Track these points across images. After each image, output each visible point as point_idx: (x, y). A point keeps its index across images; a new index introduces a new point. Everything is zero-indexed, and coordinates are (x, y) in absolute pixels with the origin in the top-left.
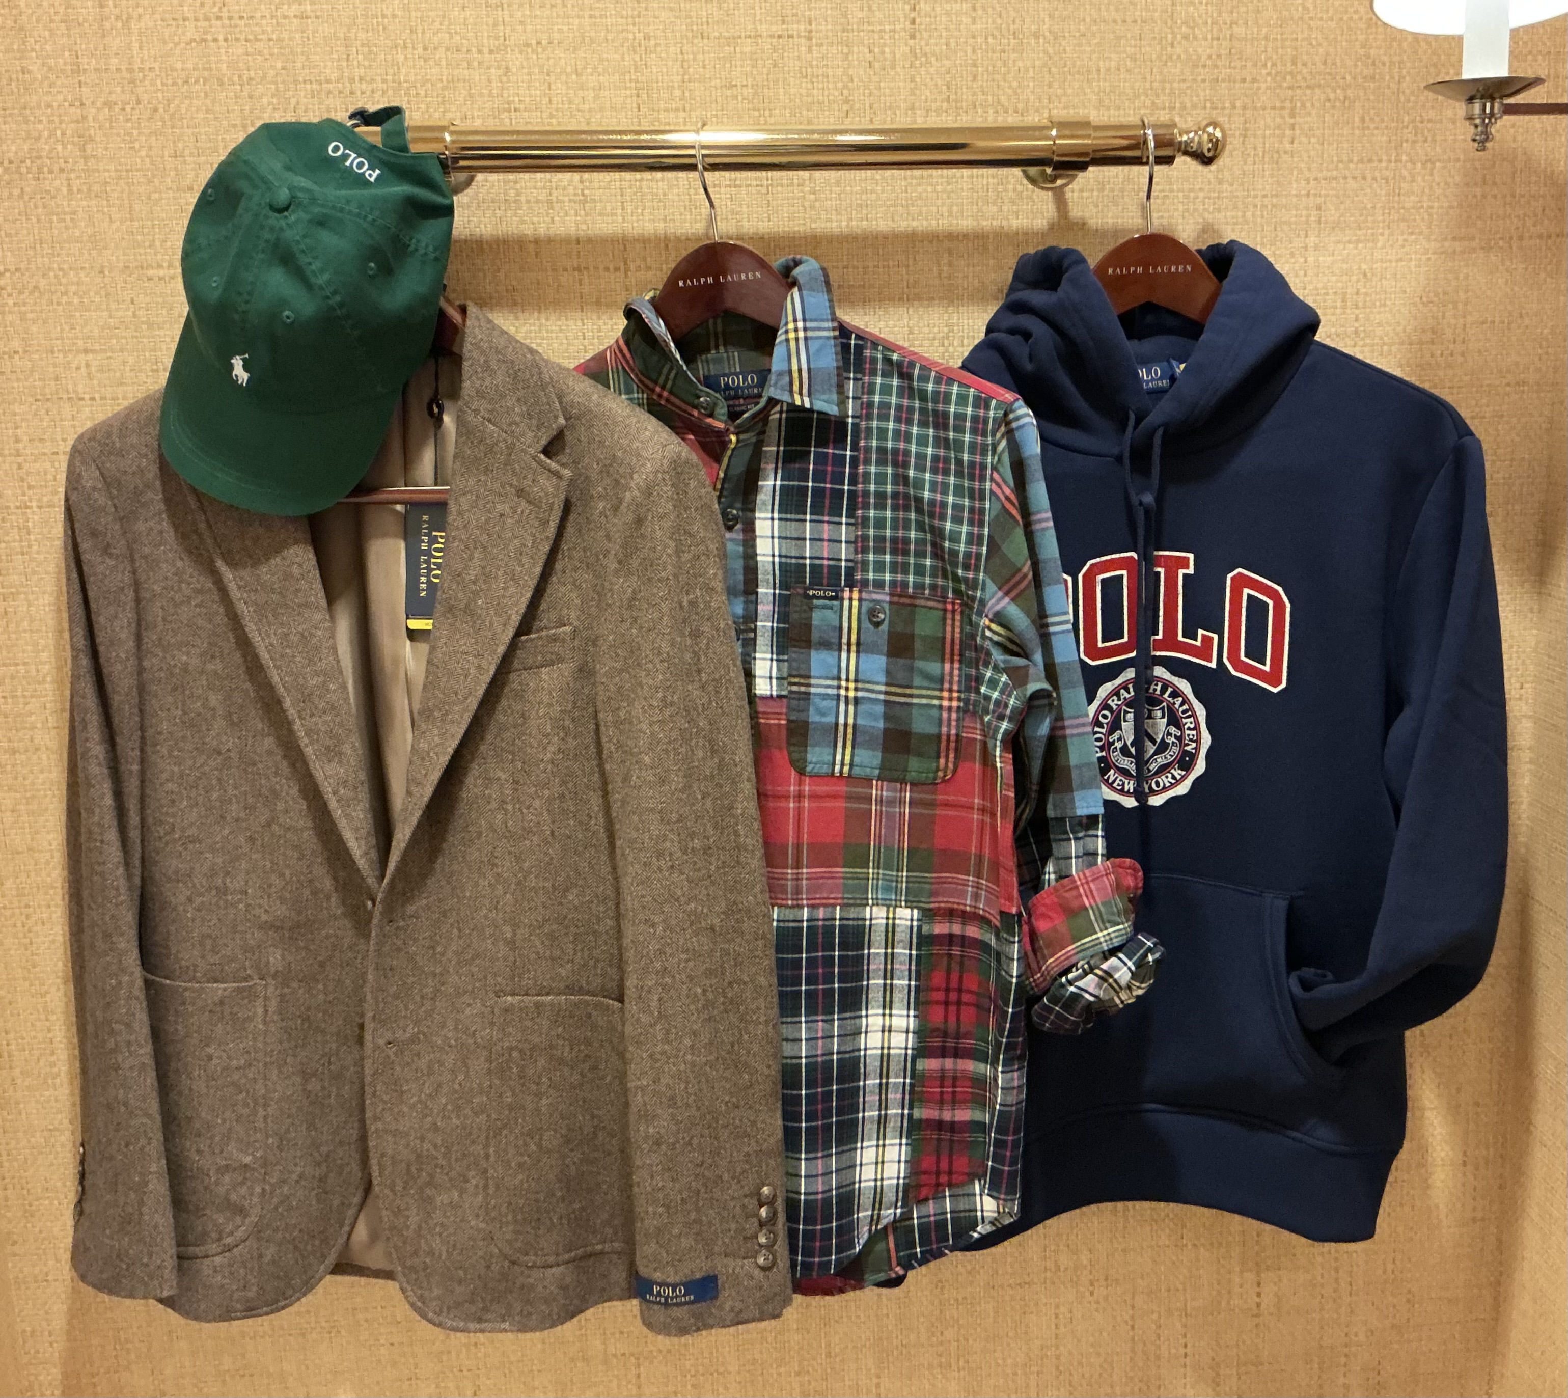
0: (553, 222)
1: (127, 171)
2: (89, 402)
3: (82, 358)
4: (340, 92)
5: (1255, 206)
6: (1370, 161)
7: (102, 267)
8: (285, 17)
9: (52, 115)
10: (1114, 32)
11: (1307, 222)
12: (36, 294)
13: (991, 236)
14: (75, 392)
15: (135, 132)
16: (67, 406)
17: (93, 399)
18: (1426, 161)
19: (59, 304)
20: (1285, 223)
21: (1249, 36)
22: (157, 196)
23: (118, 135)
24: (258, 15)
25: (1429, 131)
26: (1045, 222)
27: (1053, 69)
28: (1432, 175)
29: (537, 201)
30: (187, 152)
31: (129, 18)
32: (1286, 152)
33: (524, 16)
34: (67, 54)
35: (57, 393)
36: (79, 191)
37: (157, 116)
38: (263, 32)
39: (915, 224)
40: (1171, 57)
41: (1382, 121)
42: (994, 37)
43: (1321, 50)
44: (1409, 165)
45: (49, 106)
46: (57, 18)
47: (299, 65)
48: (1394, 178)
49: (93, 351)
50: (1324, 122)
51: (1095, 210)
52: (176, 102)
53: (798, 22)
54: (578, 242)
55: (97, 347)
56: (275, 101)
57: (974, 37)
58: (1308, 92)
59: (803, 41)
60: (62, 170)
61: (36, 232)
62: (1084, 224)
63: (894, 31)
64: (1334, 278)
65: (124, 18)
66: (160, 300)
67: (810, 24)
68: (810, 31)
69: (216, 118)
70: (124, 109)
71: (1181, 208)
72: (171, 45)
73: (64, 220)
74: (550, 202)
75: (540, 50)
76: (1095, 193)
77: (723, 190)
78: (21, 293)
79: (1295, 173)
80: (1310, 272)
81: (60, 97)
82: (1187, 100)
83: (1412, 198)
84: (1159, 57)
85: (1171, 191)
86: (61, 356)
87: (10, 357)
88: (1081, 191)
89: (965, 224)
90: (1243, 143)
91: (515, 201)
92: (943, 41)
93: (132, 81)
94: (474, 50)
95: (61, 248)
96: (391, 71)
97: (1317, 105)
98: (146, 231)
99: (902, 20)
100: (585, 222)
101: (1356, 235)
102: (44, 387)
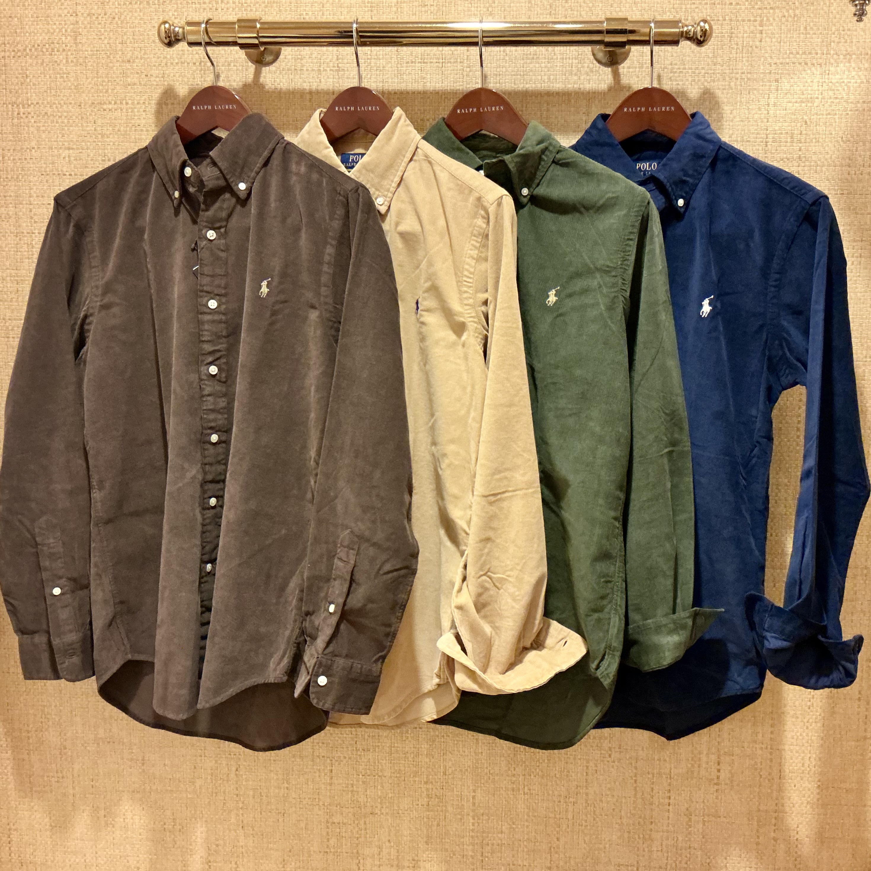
0: (320, 82)
1: (97, 51)
2: (69, 177)
3: (67, 151)
4: (210, 9)
5: (737, 79)
6: (810, 53)
7: (81, 103)
9: (62, 21)
11: (769, 90)
12: (46, 117)
13: (573, 94)
14: (62, 171)
16: (57, 178)
17: (70, 175)
18: (846, 55)
19: (57, 122)
20: (755, 89)
22: (111, 65)
23: (94, 31)
26: (606, 86)
28: (850, 62)
29: (313, 70)
30: (128, 41)
32: (756, 47)
35: (52, 171)
36: (72, 61)
37: (114, 22)
39: (527, 86)
41: (819, 29)
44: (835, 56)
45: (60, 16)
48: (825, 64)
49: (73, 149)
50: (781, 29)
51: (636, 79)
52: (125, 14)
55: (75, 147)
56: (176, 14)
58: (771, 11)
60: (64, 50)
61: (48, 83)
62: (629, 87)
64: (785, 124)
66: (109, 121)
69: (145, 23)
70: (97, 18)
71: (690, 79)
73: (63, 78)
74: (319, 70)
76: (637, 69)
77: (417, 64)
78: (38, 116)
79: (762, 59)
80: (770, 120)
81: (66, 11)
83: (838, 76)
85: (685, 69)
86: (56, 151)
87: (31, 151)
88: (629, 68)
89: (558, 86)
91: (301, 70)
95: (61, 92)
97: (777, 19)
98: (104, 83)
100: (338, 82)
101: (800, 98)
102: (46, 167)
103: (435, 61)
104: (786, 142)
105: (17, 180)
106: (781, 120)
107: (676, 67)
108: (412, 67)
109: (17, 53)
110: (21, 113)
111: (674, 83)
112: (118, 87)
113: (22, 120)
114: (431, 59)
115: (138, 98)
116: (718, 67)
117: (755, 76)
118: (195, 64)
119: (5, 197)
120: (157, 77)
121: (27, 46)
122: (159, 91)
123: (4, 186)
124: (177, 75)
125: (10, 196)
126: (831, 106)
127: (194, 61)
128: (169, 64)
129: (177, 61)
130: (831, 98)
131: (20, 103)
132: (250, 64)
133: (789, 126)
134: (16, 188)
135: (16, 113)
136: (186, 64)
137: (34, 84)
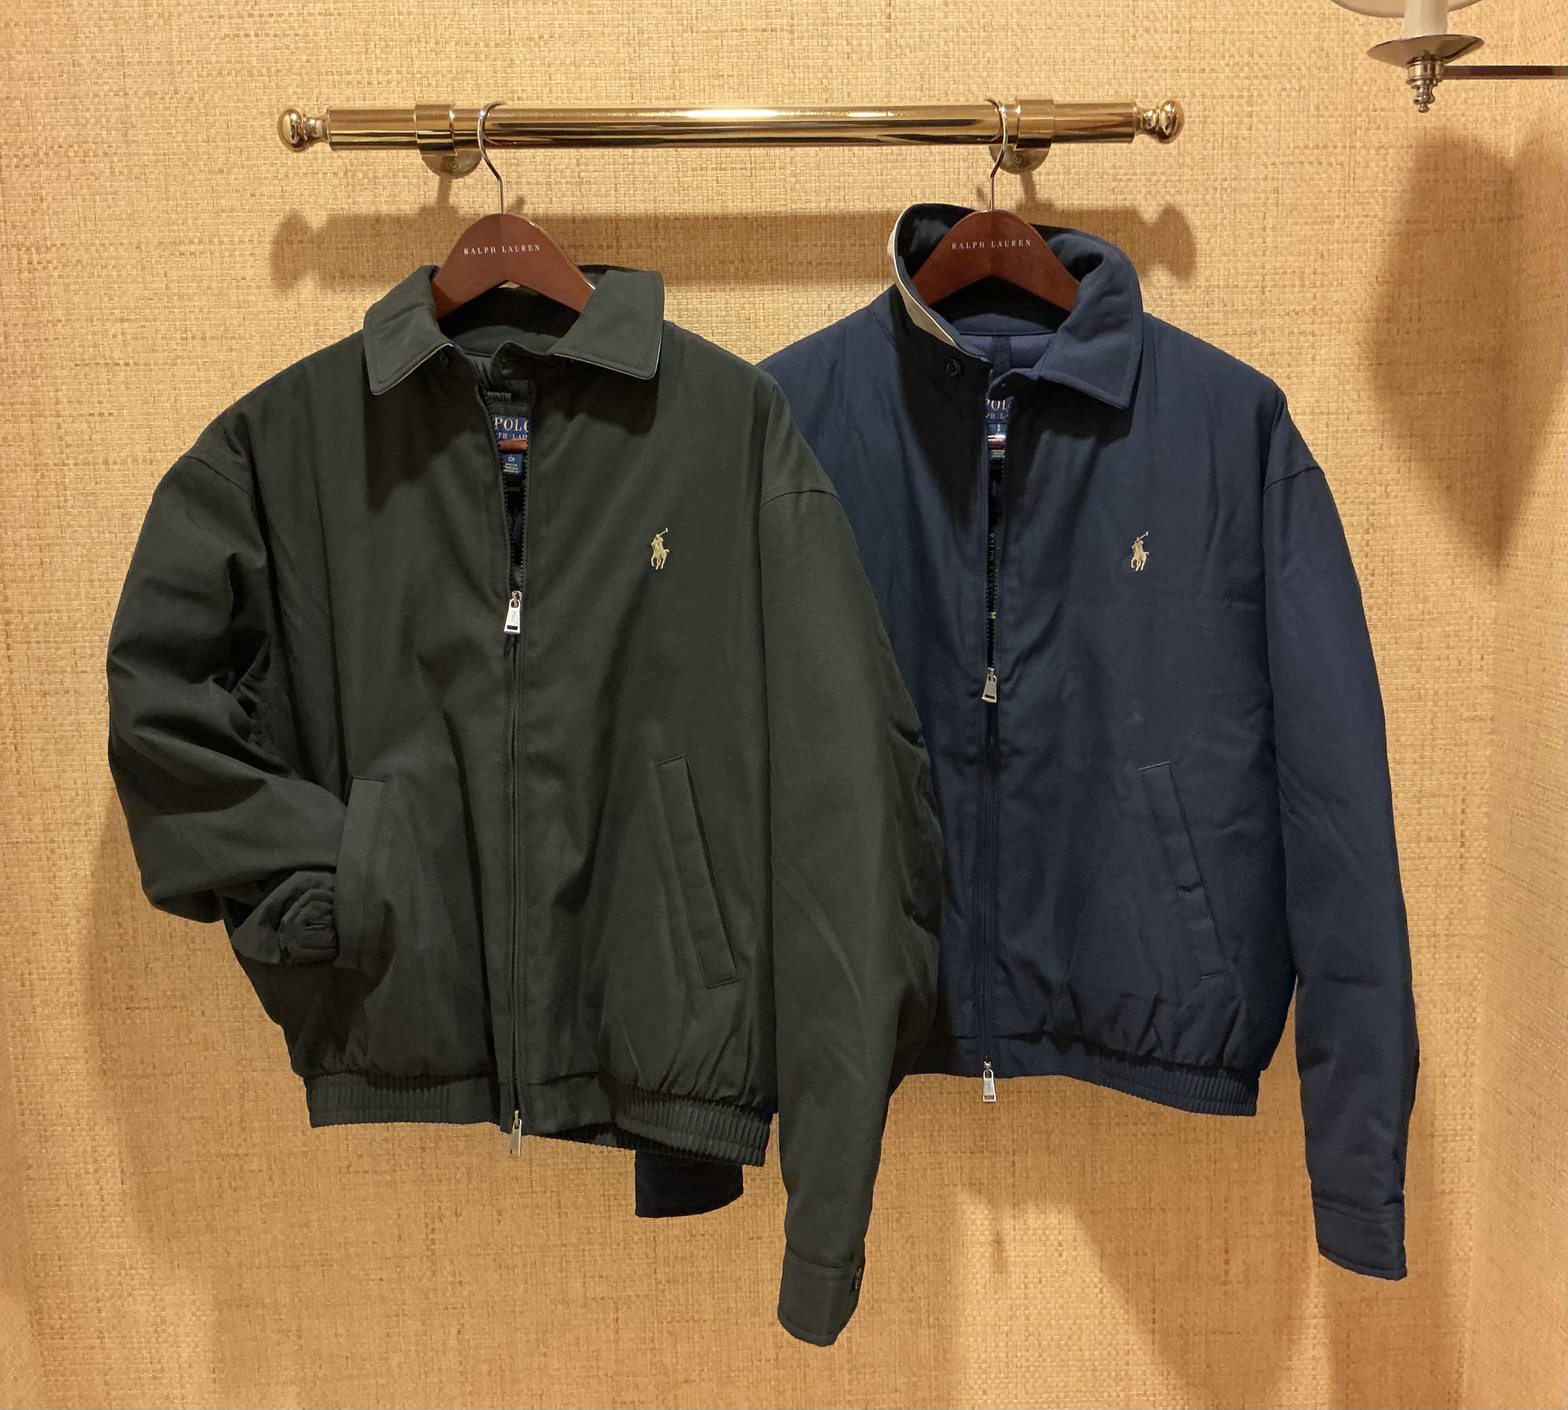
0: (551, 203)
1: (164, 154)
2: (124, 368)
3: (118, 325)
4: (359, 83)
5: (1216, 189)
6: (1325, 147)
7: (140, 242)
8: (310, 14)
9: (99, 104)
10: (1079, 26)
11: (1265, 204)
12: (79, 267)
14: (111, 358)
15: (173, 120)
16: (103, 370)
18: (1381, 147)
19: (99, 277)
20: (1244, 205)
21: (1207, 30)
22: (190, 178)
23: (157, 121)
24: (286, 12)
25: (1382, 119)
26: (1014, 205)
27: (1021, 61)
28: (1385, 160)
29: (537, 183)
30: (218, 138)
31: (171, 15)
32: (1244, 139)
33: (528, 12)
34: (114, 48)
35: (95, 359)
36: (121, 172)
37: (192, 105)
38: (291, 28)
39: (889, 205)
40: (1133, 49)
41: (1337, 109)
42: (965, 30)
43: (1277, 43)
44: (1363, 152)
45: (96, 96)
46: (105, 16)
47: (322, 58)
48: (1349, 163)
49: (128, 320)
50: (1280, 110)
51: (1061, 192)
52: (211, 92)
53: (782, 17)
54: (574, 220)
55: (132, 317)
56: (299, 90)
57: (946, 30)
58: (1265, 82)
59: (786, 34)
60: (106, 154)
61: (81, 210)
62: (1051, 205)
63: (871, 25)
64: (1291, 258)
65: (166, 15)
66: (191, 273)
67: (792, 19)
68: (793, 26)
69: (246, 107)
70: (163, 98)
71: (1144, 191)
72: (207, 40)
73: (106, 200)
74: (548, 184)
75: (542, 43)
76: (1061, 177)
77: (709, 172)
78: (64, 266)
79: (1253, 158)
80: (1268, 252)
81: (107, 88)
82: (1147, 88)
83: (1367, 182)
84: (1122, 49)
85: (1135, 174)
86: (99, 325)
87: (54, 325)
88: (1048, 174)
90: (1203, 130)
91: (517, 183)
92: (917, 33)
93: (172, 73)
94: (482, 44)
95: (103, 226)
96: (405, 64)
97: (1273, 93)
98: (179, 209)
99: (878, 15)
100: (581, 203)
101: (1311, 217)
102: (84, 353)
103: (739, 166)
104: (1294, 286)
105: (33, 375)
106: (1284, 252)
107: (1122, 171)
108: (702, 175)
109: (23, 159)
110: (35, 262)
111: (1120, 197)
112: (205, 216)
113: (37, 274)
114: (732, 163)
115: (241, 232)
116: (1186, 170)
117: (1243, 184)
118: (336, 174)
119: (12, 404)
120: (270, 197)
121: (39, 148)
122: (277, 220)
123: (9, 387)
124: (307, 193)
125: (22, 403)
126: (1358, 228)
127: (335, 169)
128: (291, 175)
129: (304, 170)
130: (1358, 216)
131: (32, 245)
132: (431, 173)
133: (1295, 261)
134: (31, 389)
135: (25, 262)
136: (321, 175)
137: (56, 213)
